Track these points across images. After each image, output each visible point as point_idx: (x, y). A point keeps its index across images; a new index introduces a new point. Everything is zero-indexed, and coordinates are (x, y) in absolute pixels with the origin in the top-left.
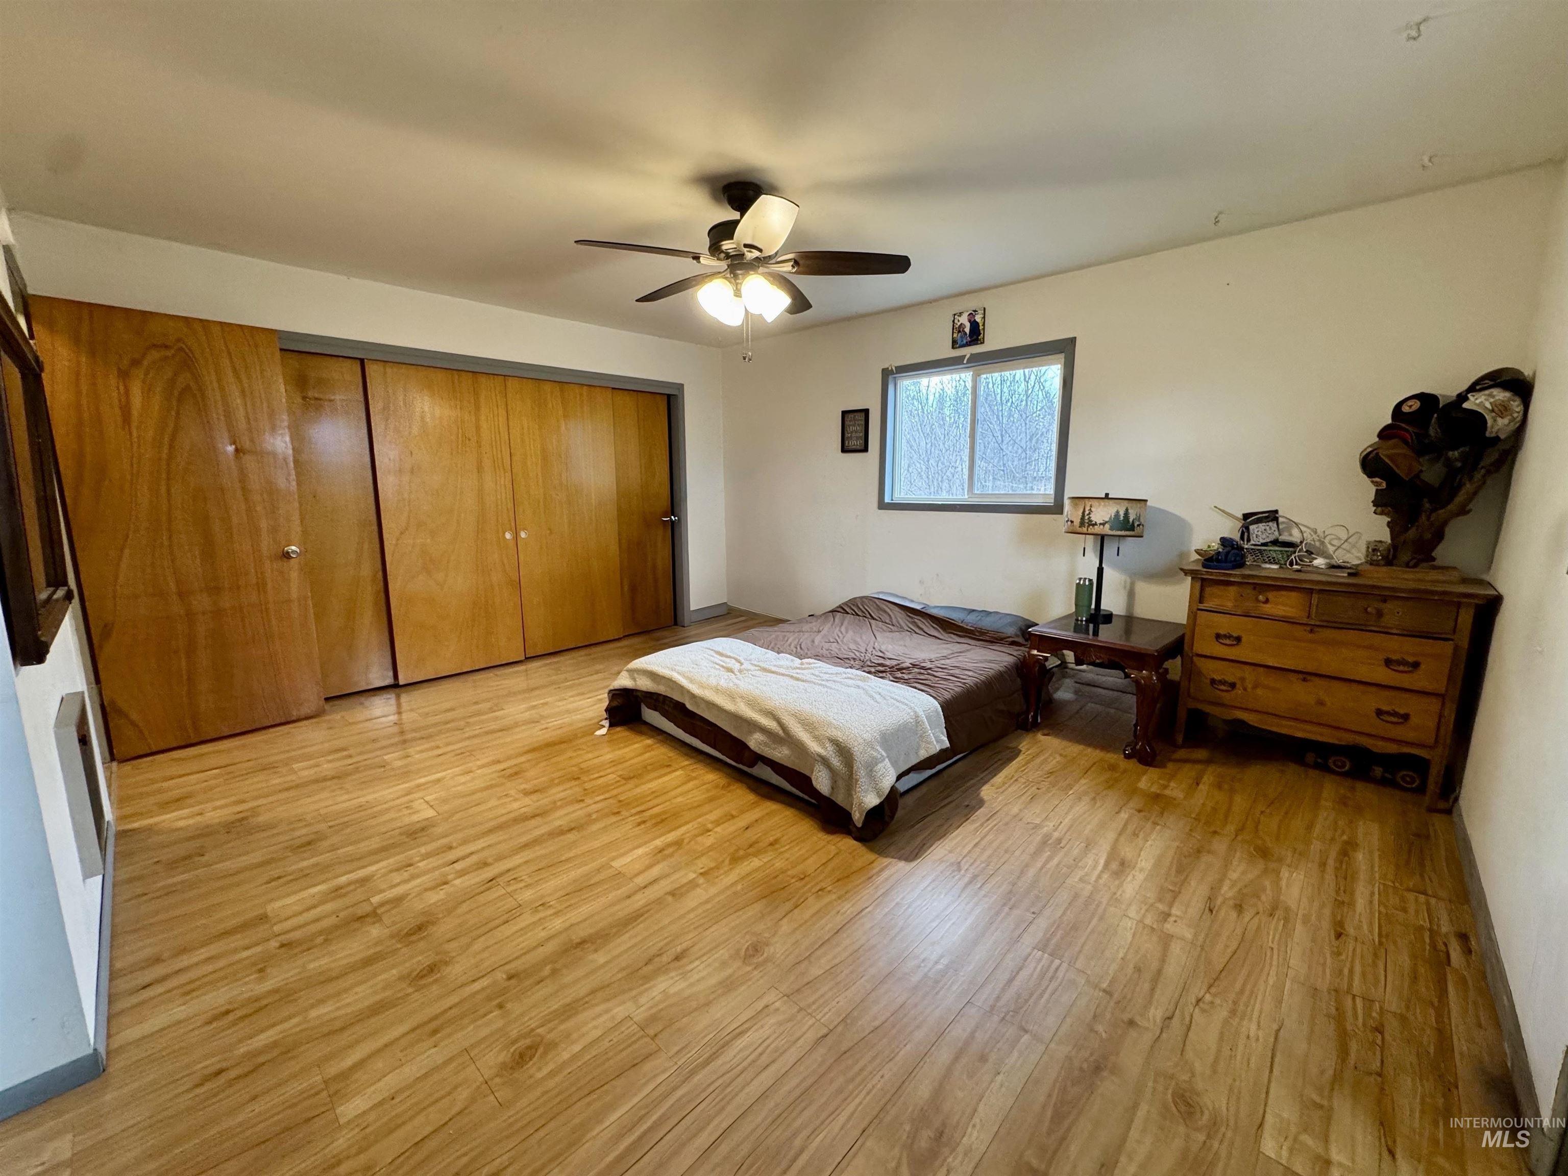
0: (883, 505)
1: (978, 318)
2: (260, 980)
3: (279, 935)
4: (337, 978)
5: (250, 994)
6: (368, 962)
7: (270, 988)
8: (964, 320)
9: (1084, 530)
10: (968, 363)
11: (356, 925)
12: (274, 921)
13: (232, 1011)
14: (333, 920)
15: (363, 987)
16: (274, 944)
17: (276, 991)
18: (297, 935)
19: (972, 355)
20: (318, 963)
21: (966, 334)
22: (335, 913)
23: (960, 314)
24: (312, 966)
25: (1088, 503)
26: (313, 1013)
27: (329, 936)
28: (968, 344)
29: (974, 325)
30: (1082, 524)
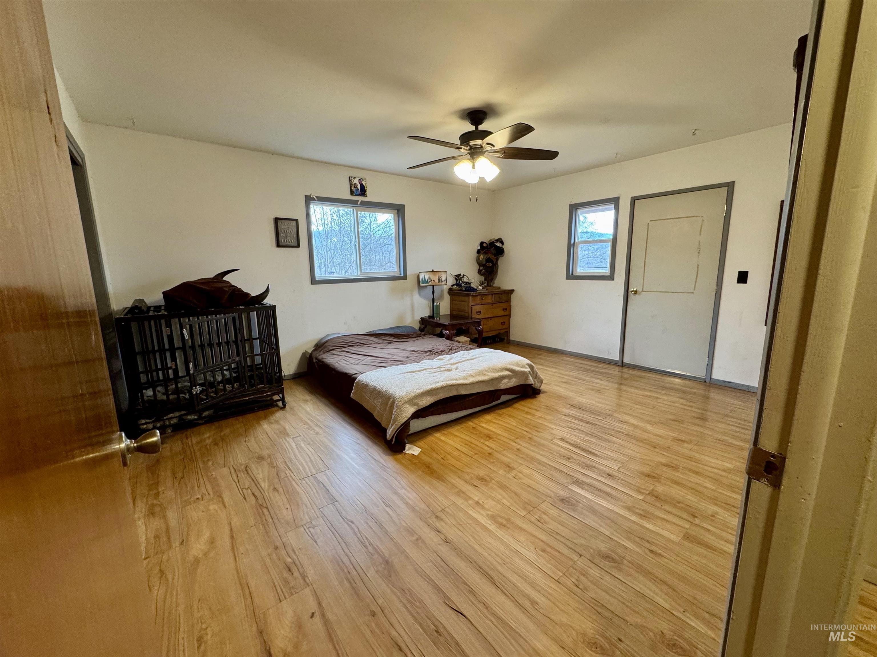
0: (314, 281)
1: (364, 183)
2: (717, 513)
3: (690, 522)
4: (693, 489)
5: (725, 512)
6: (678, 484)
7: (716, 507)
8: (356, 181)
9: (440, 283)
10: (360, 205)
11: (662, 497)
12: (685, 530)
13: (736, 513)
14: (666, 507)
15: (692, 480)
16: (697, 521)
17: (716, 505)
18: (685, 515)
19: (362, 201)
20: (691, 499)
21: (358, 189)
22: (660, 509)
23: (354, 178)
24: (695, 500)
25: (440, 273)
26: (714, 488)
27: (676, 503)
28: (359, 195)
29: (362, 187)
30: (439, 281)
